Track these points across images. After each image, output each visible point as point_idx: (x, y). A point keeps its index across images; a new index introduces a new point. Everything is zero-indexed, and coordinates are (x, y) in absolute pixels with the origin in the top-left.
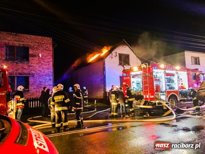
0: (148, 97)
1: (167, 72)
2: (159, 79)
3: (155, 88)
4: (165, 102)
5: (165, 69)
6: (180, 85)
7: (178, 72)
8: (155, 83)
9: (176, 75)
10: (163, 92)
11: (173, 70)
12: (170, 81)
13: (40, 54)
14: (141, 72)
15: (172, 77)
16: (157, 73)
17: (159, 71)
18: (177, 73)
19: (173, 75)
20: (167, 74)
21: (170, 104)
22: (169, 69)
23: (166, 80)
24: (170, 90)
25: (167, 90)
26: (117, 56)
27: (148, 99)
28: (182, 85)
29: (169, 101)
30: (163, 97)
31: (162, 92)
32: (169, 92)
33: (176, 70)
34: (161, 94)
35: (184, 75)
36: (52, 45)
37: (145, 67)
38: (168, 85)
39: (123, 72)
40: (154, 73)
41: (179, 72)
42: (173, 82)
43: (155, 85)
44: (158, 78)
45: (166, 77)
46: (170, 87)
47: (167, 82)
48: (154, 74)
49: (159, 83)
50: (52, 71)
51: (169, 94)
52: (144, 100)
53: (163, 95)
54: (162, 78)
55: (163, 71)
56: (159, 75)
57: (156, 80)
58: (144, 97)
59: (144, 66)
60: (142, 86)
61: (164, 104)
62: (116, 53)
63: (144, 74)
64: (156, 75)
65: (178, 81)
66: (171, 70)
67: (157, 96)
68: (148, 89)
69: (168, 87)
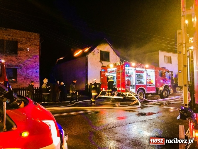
0: (120, 89)
1: (138, 69)
3: (126, 82)
4: (135, 94)
5: (135, 67)
6: (149, 81)
7: (147, 69)
8: (127, 78)
10: (133, 86)
11: (142, 68)
12: (139, 77)
13: (28, 49)
14: (116, 69)
15: (141, 74)
16: (129, 70)
17: (130, 68)
18: (146, 71)
19: (142, 72)
20: (137, 71)
21: (138, 96)
22: (139, 67)
23: (137, 76)
24: (139, 85)
25: (136, 85)
26: (98, 53)
27: (120, 91)
28: (150, 81)
29: (138, 93)
30: (133, 90)
31: (132, 86)
33: (145, 68)
34: (132, 87)
35: (152, 73)
36: (39, 41)
37: (120, 65)
38: (138, 80)
39: (101, 68)
41: (148, 70)
42: (142, 77)
43: (126, 80)
44: (130, 74)
45: (137, 73)
46: (140, 82)
47: (137, 77)
48: (126, 71)
49: (130, 78)
51: (138, 88)
52: (117, 92)
53: (133, 88)
54: (133, 74)
55: (134, 68)
56: (130, 72)
57: (127, 76)
58: (118, 89)
59: (118, 64)
60: (116, 81)
61: (133, 96)
62: (98, 50)
63: (118, 70)
64: (128, 72)
65: (147, 77)
66: (141, 68)
67: (127, 89)
68: (121, 83)
69: (138, 82)
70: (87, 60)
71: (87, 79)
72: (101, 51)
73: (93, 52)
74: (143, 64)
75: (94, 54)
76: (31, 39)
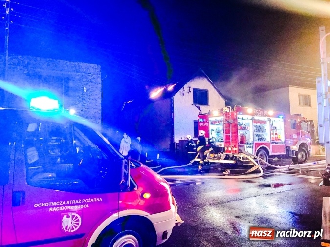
0: (230, 149)
1: (256, 118)
2: (245, 128)
3: (239, 138)
4: (253, 157)
5: (253, 114)
6: (274, 136)
7: (271, 118)
8: (240, 132)
9: (268, 122)
10: (250, 144)
11: (264, 116)
12: (259, 129)
13: (84, 88)
14: (223, 117)
15: (262, 125)
16: (243, 119)
17: (245, 116)
18: (270, 120)
19: (264, 122)
20: (255, 121)
21: (258, 160)
22: (259, 115)
23: (255, 128)
24: (260, 142)
25: (255, 142)
26: (190, 92)
27: (230, 152)
28: (276, 136)
29: (257, 155)
30: (250, 151)
31: (248, 144)
32: (257, 145)
33: (269, 116)
34: (248, 146)
35: (279, 123)
36: (100, 76)
37: (228, 111)
38: (257, 135)
39: (199, 116)
40: (238, 119)
41: (273, 119)
42: (264, 131)
43: (239, 134)
44: (245, 126)
45: (255, 124)
46: (260, 137)
47: (256, 131)
49: (245, 132)
50: (100, 112)
51: (258, 147)
52: (225, 153)
53: (250, 147)
54: (249, 126)
55: (250, 117)
56: (245, 122)
57: (241, 128)
58: (226, 149)
59: (226, 111)
60: (223, 136)
61: (251, 159)
62: (190, 88)
63: (226, 120)
64: (242, 122)
65: (271, 130)
66: (261, 116)
67: (241, 149)
68: (231, 139)
69: (257, 138)
70: (173, 103)
71: (172, 134)
72: (194, 89)
73: (181, 90)
74: (265, 110)
75: (183, 94)
76: (88, 73)
